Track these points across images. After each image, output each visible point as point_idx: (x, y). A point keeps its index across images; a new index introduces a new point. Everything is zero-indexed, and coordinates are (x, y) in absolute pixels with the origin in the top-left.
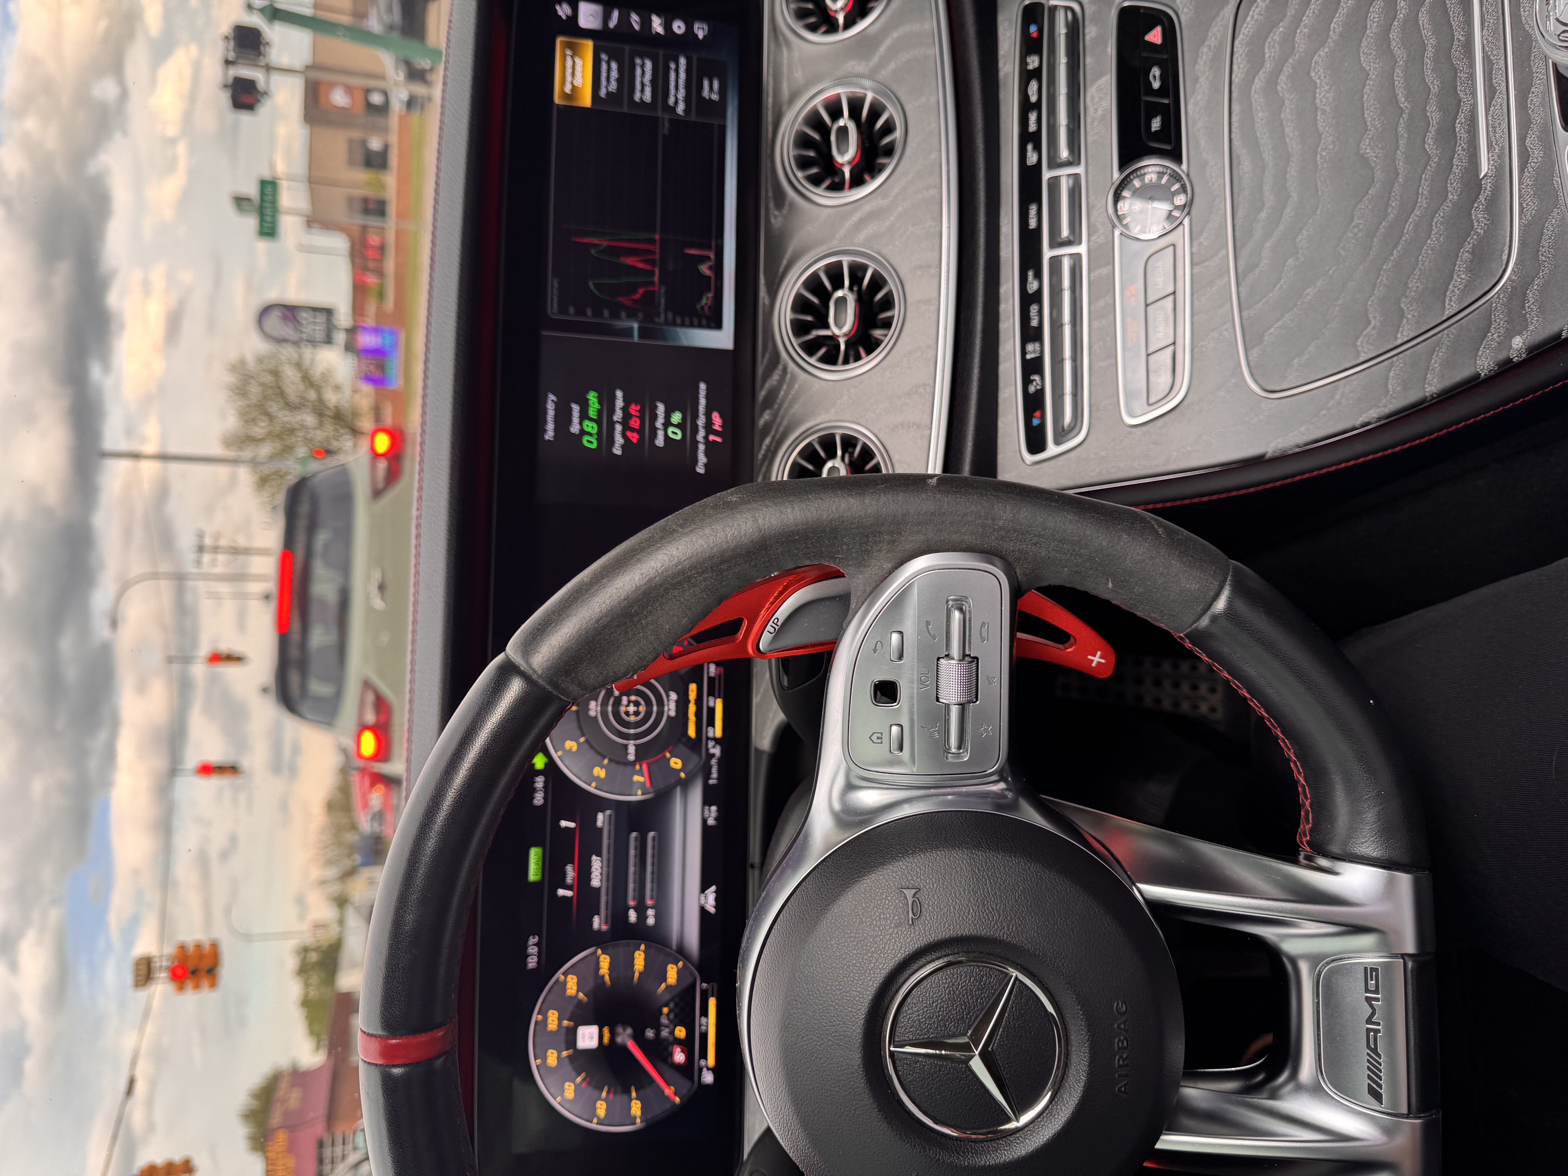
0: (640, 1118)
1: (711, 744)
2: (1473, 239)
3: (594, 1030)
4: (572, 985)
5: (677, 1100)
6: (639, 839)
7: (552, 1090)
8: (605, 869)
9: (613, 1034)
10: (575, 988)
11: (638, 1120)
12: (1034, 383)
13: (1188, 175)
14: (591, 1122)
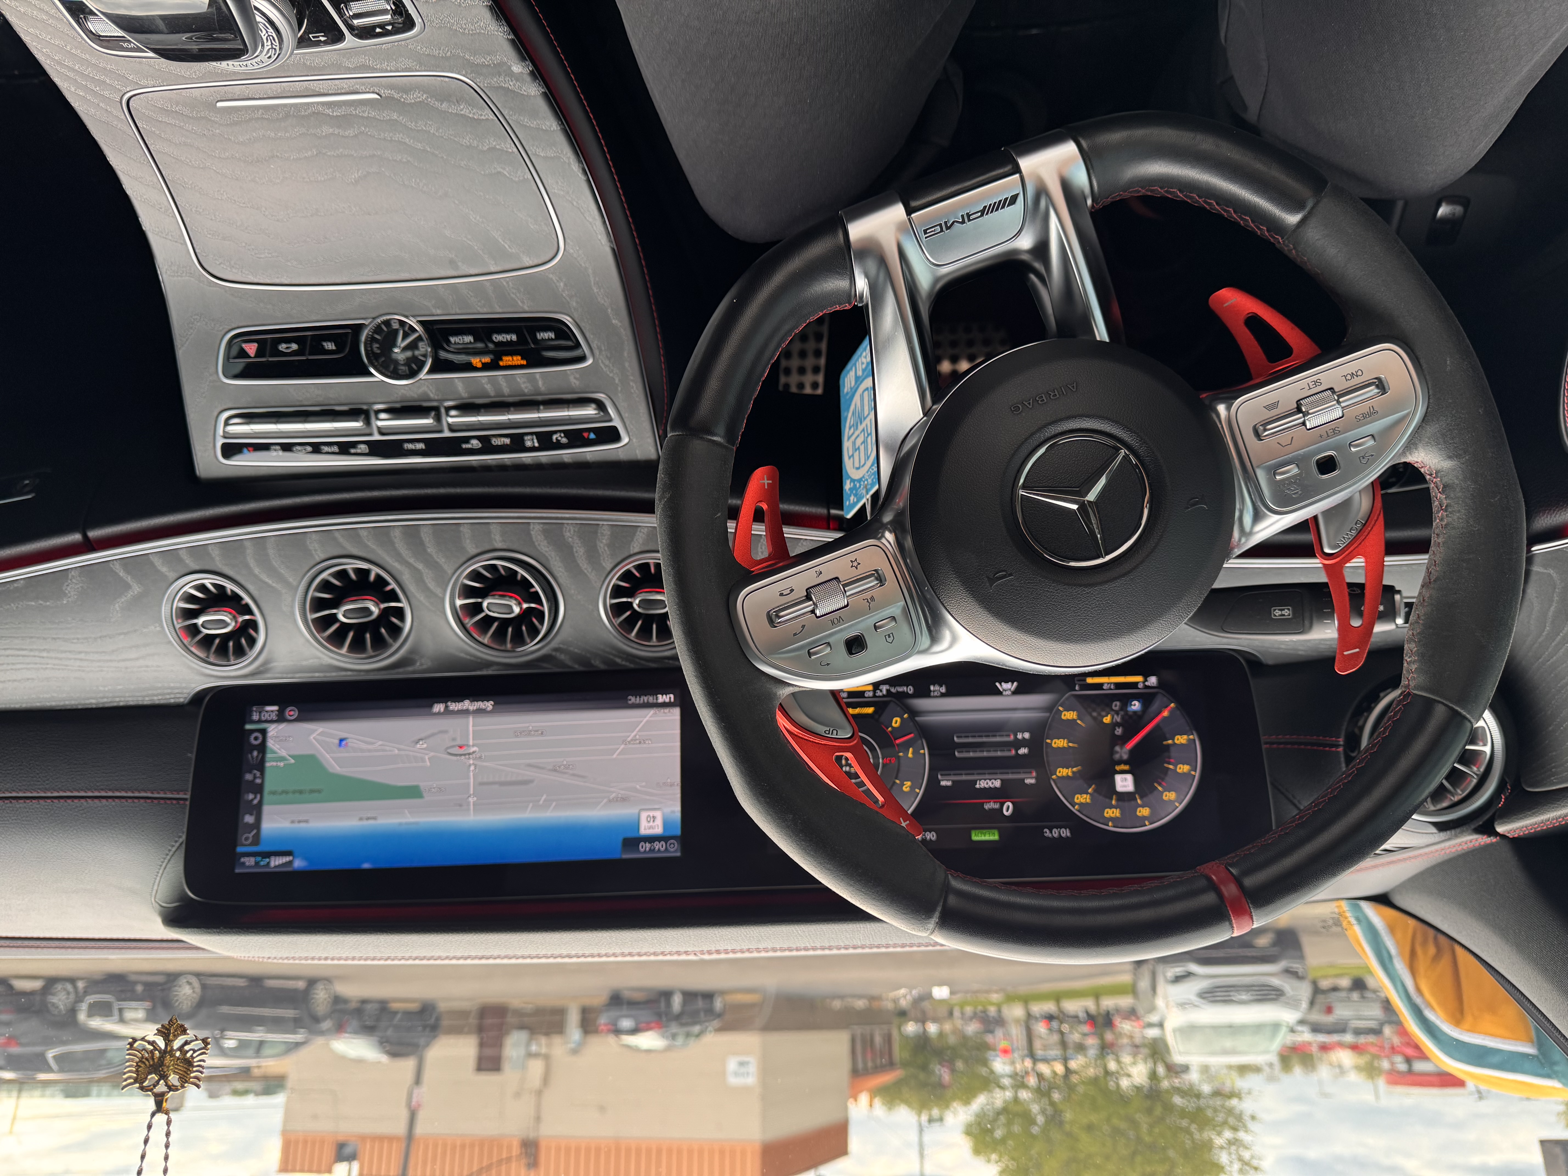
0: (1188, 735)
1: (879, 693)
2: (432, 102)
3: (1118, 778)
4: (1082, 798)
5: (1172, 705)
6: (960, 750)
7: (1170, 810)
8: (987, 776)
9: (1120, 762)
10: (1085, 796)
11: (1191, 737)
12: (559, 438)
13: (374, 318)
14: (1195, 776)
